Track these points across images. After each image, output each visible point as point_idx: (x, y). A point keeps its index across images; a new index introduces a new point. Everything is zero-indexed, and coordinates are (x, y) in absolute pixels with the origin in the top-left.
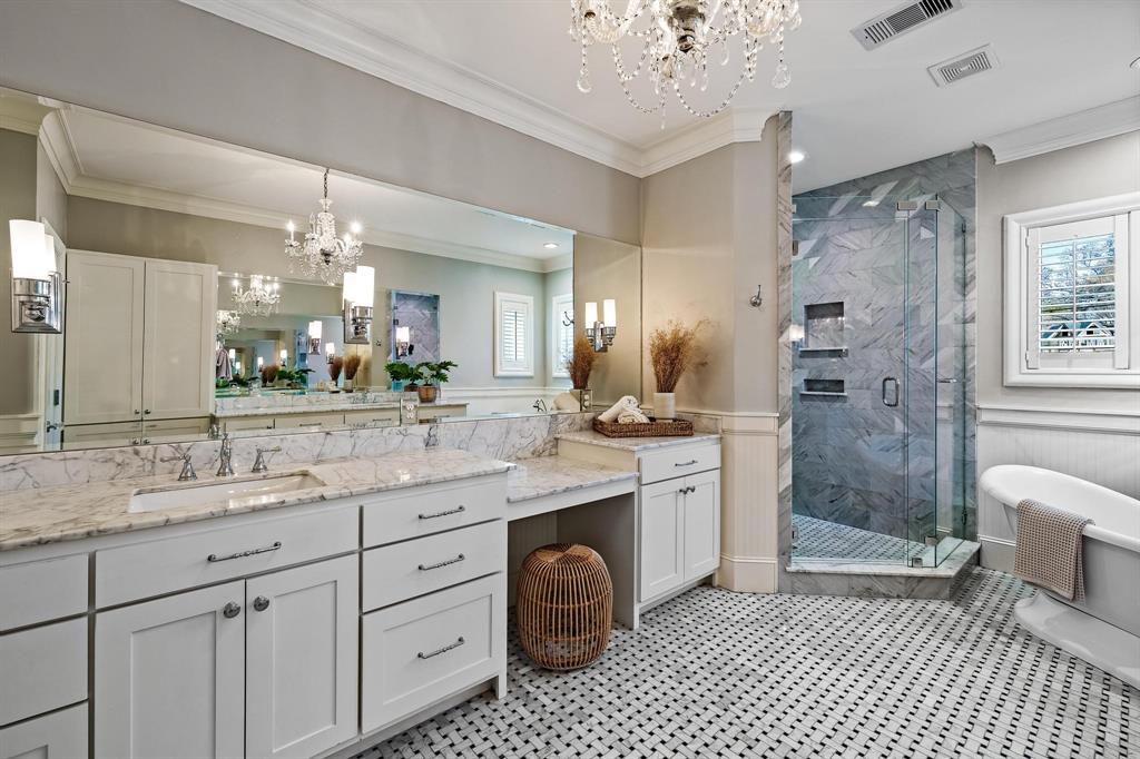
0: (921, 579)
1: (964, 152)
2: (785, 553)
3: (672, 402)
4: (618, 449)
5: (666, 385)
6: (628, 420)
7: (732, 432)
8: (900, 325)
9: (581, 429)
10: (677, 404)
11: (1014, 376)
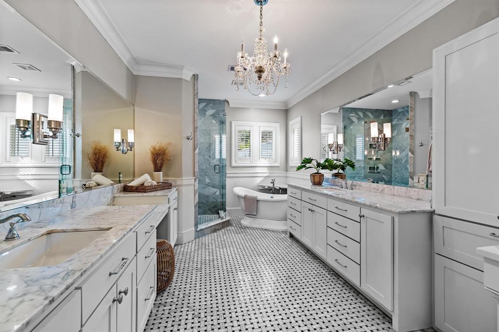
0: (225, 222)
1: (223, 100)
2: (196, 225)
3: (162, 176)
4: (161, 196)
5: (158, 169)
6: (149, 184)
7: (182, 185)
8: (207, 148)
9: (120, 192)
10: (163, 176)
11: (234, 164)
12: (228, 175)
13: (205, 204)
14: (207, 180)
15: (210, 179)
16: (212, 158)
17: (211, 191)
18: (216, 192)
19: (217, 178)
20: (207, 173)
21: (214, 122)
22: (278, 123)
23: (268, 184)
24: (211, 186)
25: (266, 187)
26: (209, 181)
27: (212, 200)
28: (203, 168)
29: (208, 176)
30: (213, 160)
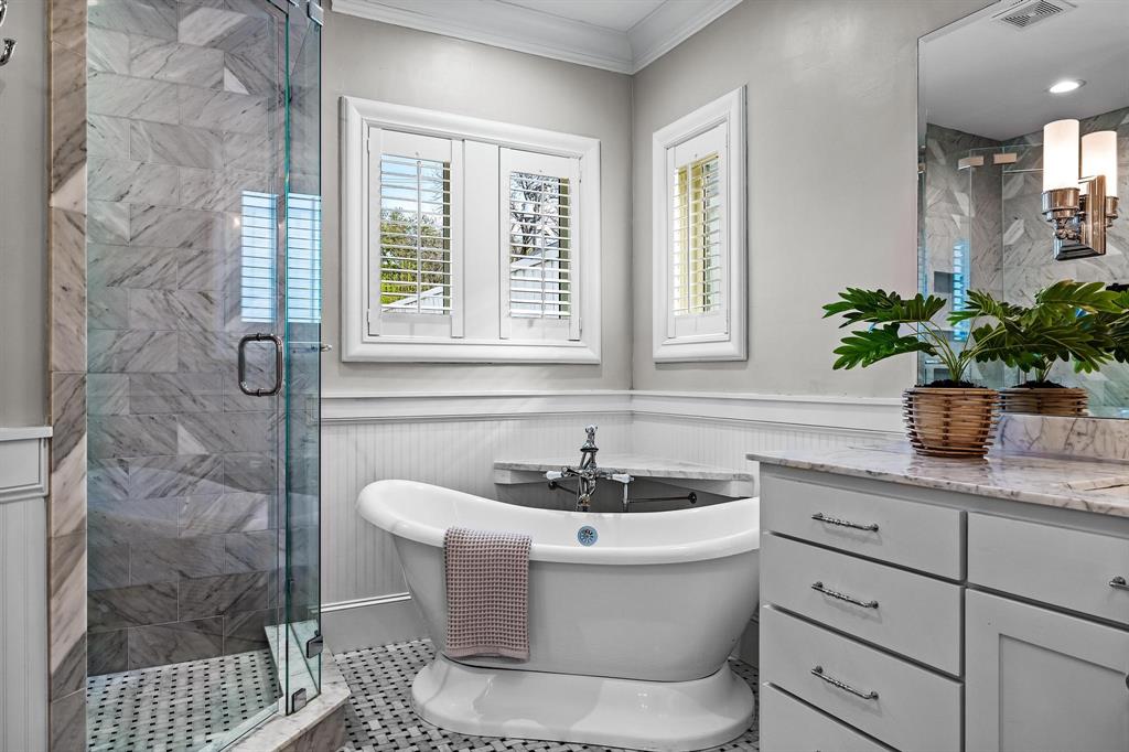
11: (357, 348)
12: (328, 412)
13: (171, 594)
14: (189, 445)
15: (208, 434)
16: (218, 312)
17: (211, 512)
18: (249, 516)
19: (256, 425)
20: (187, 403)
21: (232, 83)
22: (594, 137)
23: (558, 455)
24: (214, 478)
25: (552, 475)
26: (200, 450)
27: (216, 564)
28: (159, 368)
29: (192, 416)
30: (225, 320)
